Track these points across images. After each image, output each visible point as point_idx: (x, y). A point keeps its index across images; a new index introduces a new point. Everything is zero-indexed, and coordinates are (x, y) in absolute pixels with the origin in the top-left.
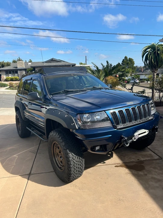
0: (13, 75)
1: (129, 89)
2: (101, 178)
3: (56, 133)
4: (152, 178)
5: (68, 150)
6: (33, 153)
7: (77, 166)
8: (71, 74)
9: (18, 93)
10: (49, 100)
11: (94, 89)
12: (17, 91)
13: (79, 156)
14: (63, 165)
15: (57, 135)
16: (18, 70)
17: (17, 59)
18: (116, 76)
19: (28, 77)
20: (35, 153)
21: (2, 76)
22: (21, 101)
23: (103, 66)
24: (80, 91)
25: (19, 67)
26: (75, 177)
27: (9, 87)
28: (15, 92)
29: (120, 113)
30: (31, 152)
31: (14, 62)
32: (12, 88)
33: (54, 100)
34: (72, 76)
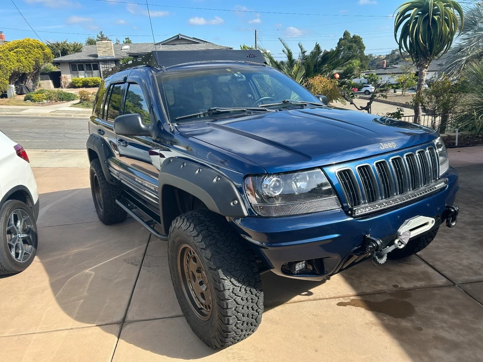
0: (88, 73)
1: (362, 108)
2: (305, 337)
3: (188, 224)
4: (437, 338)
5: (220, 271)
6: (132, 264)
7: (245, 311)
8: (225, 68)
9: (95, 115)
10: (170, 135)
11: (286, 105)
12: (92, 110)
13: (249, 285)
14: (207, 304)
15: (191, 228)
16: (99, 61)
17: (96, 37)
18: (333, 77)
19: (118, 77)
20: (136, 265)
21: (63, 75)
22: (102, 136)
23: (302, 50)
24: (249, 112)
25: (101, 55)
26: (238, 338)
27: (78, 101)
28: (88, 112)
29: (361, 172)
30: (128, 263)
31: (91, 42)
32: (86, 103)
33: (182, 135)
34: (226, 74)
